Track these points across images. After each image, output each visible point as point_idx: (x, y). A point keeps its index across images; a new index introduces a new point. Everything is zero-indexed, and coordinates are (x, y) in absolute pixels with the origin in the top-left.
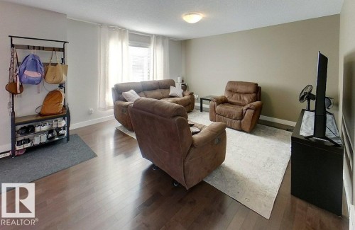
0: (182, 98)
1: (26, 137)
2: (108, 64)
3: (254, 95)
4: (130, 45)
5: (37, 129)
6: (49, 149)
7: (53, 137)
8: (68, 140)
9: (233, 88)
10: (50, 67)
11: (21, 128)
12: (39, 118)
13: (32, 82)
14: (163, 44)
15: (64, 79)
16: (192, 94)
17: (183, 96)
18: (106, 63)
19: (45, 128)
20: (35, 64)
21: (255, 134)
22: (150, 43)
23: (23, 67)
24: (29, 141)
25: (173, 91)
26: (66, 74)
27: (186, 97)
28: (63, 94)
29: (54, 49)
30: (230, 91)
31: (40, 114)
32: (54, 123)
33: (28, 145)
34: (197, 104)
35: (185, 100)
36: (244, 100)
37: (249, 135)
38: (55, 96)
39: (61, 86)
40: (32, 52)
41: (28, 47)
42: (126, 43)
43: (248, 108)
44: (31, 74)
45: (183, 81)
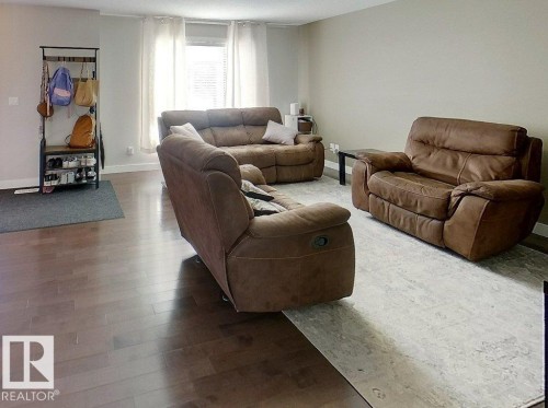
0: (291, 147)
1: (54, 172)
2: (153, 79)
3: (506, 159)
4: (188, 44)
5: (65, 164)
6: (74, 194)
7: (81, 179)
8: (97, 187)
9: (430, 134)
10: (81, 84)
11: (50, 161)
12: (68, 149)
13: (61, 103)
14: (255, 36)
15: (95, 100)
16: (317, 141)
17: (296, 142)
18: (150, 76)
19: (72, 164)
20: (65, 80)
21: (493, 269)
22: (225, 36)
23: (53, 84)
24: (55, 177)
25: (272, 131)
26: (97, 94)
27: (300, 146)
28: (93, 121)
29: (85, 60)
30: (424, 143)
31: (69, 146)
32: (83, 159)
33: (55, 183)
34: (331, 165)
35: (297, 153)
36: (467, 171)
37: (470, 265)
38: (84, 122)
39: (92, 110)
40: (63, 64)
41: (59, 59)
42: (181, 40)
43: (467, 193)
44: (61, 93)
45: (302, 112)
